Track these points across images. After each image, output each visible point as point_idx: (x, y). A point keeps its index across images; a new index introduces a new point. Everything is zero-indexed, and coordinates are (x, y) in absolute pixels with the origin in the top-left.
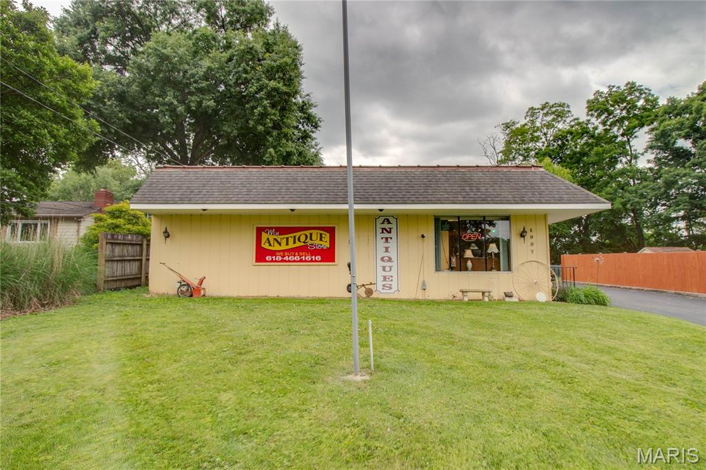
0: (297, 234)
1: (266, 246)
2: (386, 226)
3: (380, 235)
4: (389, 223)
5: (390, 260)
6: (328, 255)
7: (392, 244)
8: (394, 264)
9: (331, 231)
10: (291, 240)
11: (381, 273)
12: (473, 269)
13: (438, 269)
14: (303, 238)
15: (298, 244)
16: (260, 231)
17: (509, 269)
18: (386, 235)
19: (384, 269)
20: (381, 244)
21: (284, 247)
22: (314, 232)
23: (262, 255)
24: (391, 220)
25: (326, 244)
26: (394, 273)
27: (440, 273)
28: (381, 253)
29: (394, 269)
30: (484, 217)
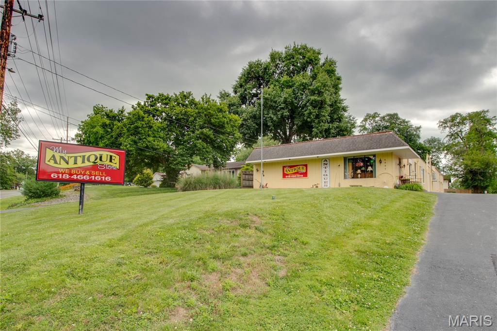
0: (295, 168)
1: (286, 172)
2: (326, 162)
3: (323, 166)
4: (326, 161)
5: (327, 175)
6: (305, 175)
7: (328, 169)
8: (328, 177)
9: (306, 166)
10: (293, 170)
11: (323, 180)
12: (360, 178)
13: (345, 177)
14: (297, 169)
15: (296, 171)
16: (284, 167)
17: (375, 177)
18: (326, 166)
19: (325, 179)
20: (324, 169)
21: (291, 172)
22: (301, 167)
23: (284, 175)
24: (327, 160)
25: (304, 171)
26: (328, 180)
27: (346, 180)
28: (323, 173)
29: (328, 179)
30: (365, 156)
